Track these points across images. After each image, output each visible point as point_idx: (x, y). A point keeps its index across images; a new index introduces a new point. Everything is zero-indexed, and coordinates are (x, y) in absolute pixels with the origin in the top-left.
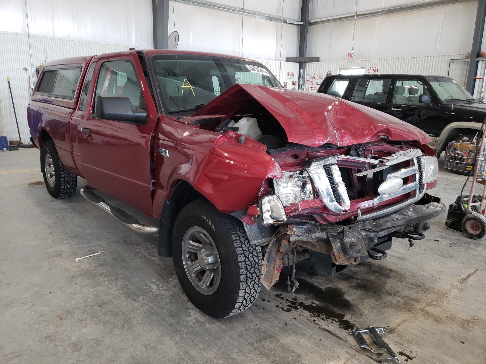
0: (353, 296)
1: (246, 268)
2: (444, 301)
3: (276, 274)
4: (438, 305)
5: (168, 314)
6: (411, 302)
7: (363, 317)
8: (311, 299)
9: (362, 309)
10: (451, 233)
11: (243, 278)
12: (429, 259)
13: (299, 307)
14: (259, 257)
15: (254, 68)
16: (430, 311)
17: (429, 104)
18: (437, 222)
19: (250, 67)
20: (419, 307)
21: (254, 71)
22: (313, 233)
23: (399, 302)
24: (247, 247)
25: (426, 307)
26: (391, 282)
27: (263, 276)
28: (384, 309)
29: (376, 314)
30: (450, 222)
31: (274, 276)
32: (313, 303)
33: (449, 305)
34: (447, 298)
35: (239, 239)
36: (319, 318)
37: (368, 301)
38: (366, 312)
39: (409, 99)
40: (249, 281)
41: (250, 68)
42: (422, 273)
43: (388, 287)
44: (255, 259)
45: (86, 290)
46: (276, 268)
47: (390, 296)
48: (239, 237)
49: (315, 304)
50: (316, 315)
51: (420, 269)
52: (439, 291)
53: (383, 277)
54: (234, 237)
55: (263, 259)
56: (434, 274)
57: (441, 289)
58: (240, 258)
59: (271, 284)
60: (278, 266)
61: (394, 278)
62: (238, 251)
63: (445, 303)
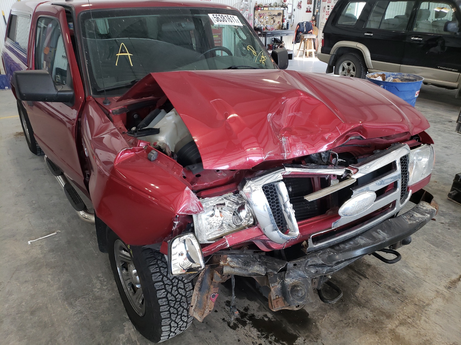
0: (314, 306)
1: (169, 304)
2: (422, 317)
3: (209, 304)
4: (413, 324)
5: (100, 328)
6: (382, 318)
7: (319, 341)
8: (265, 309)
9: (320, 327)
10: (453, 207)
11: (164, 315)
12: (418, 248)
13: (248, 321)
14: (187, 288)
15: (220, 17)
16: (401, 335)
17: (455, 33)
18: (440, 190)
19: (215, 16)
20: (389, 326)
21: (219, 22)
22: (250, 266)
23: (367, 318)
24: (170, 279)
25: (398, 327)
26: (364, 284)
27: (193, 308)
28: (348, 329)
29: (335, 336)
30: (455, 194)
31: (207, 307)
32: (266, 316)
33: (428, 325)
34: (426, 312)
35: (160, 272)
36: (266, 341)
37: (330, 316)
38: (324, 332)
39: (434, 24)
40: (173, 317)
41: (215, 18)
42: (405, 270)
43: (359, 293)
44: (182, 291)
45: (24, 288)
46: (209, 297)
47: (359, 308)
48: (160, 269)
49: (267, 317)
50: (264, 336)
51: (403, 265)
52: (419, 300)
53: (357, 276)
54: (152, 269)
55: (193, 289)
56: (418, 273)
57: (422, 297)
58: (160, 294)
59: (203, 315)
60: (212, 294)
61: (369, 278)
62: (157, 287)
63: (422, 321)
